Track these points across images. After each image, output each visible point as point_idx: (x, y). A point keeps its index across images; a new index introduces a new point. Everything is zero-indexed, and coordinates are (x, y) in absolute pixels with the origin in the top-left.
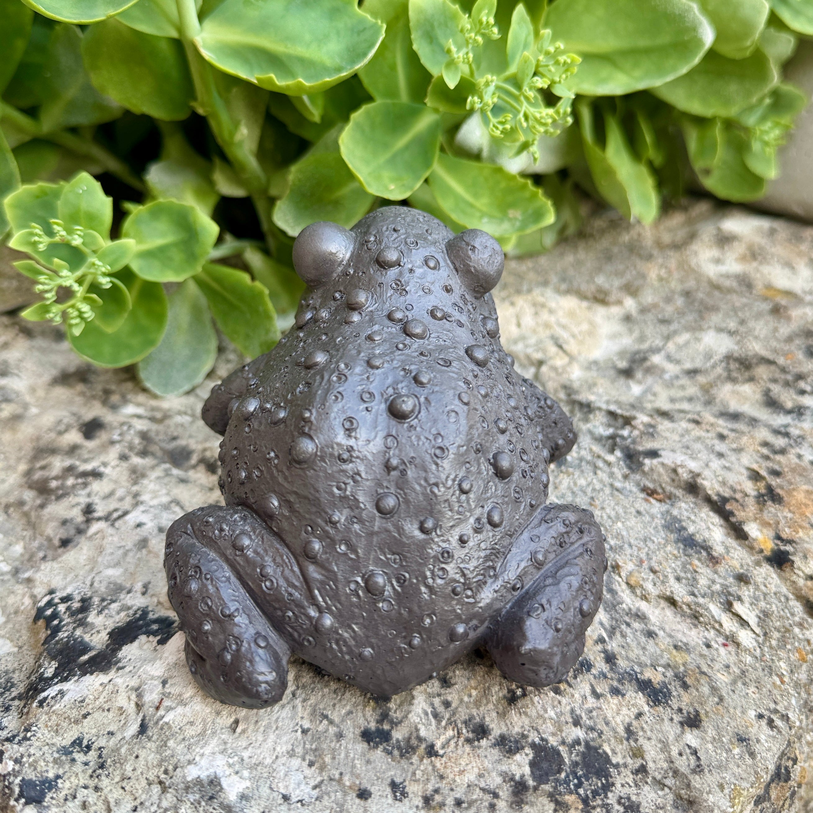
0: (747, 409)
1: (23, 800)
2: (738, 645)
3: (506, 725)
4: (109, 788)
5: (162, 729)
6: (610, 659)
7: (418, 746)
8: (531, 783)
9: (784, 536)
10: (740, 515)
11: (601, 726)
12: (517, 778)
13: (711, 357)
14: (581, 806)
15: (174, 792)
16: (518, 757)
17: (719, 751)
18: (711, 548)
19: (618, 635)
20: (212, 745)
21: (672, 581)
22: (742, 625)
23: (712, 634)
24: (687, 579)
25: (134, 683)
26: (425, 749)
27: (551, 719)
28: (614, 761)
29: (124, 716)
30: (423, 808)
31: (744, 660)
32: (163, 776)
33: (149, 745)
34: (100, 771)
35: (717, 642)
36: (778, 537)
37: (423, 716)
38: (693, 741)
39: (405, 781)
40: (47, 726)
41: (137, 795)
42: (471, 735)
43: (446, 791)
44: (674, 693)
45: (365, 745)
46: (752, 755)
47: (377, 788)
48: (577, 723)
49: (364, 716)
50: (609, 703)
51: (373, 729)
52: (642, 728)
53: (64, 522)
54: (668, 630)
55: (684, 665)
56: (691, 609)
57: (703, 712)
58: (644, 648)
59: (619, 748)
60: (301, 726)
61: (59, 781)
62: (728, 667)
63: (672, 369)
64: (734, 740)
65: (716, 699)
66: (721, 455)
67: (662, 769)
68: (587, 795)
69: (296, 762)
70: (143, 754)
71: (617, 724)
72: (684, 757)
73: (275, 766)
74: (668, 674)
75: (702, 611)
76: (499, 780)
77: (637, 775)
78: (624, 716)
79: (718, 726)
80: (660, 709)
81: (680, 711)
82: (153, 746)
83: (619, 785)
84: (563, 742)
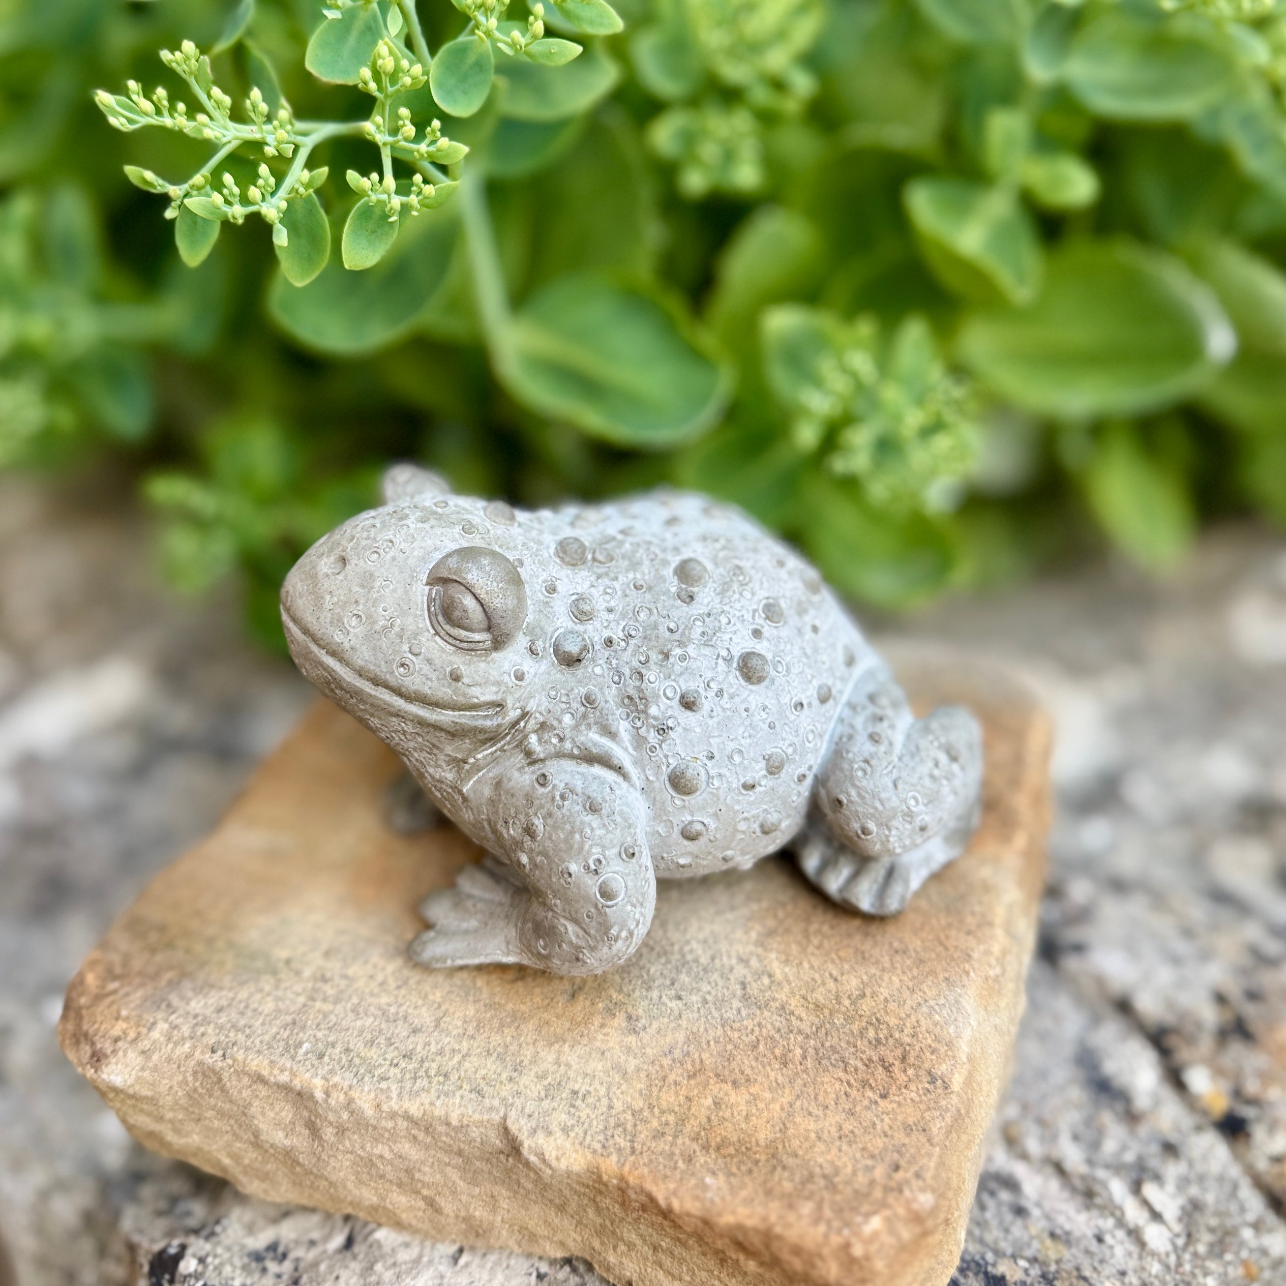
2: (1142, 1243)
5: (370, 1247)
9: (1247, 1092)
18: (1131, 1100)
20: (425, 1277)
21: (1065, 1139)
22: (1153, 1218)
23: (1108, 1224)
24: (1088, 1139)
31: (1148, 1267)
33: (353, 1264)
35: (1114, 1236)
36: (1238, 1094)
54: (1046, 1209)
55: (1057, 1263)
56: (1084, 1185)
58: (1007, 1231)
60: (537, 1270)
62: (1123, 1274)
70: (344, 1275)
74: (1032, 1272)
75: (1098, 1188)
82: (358, 1267)
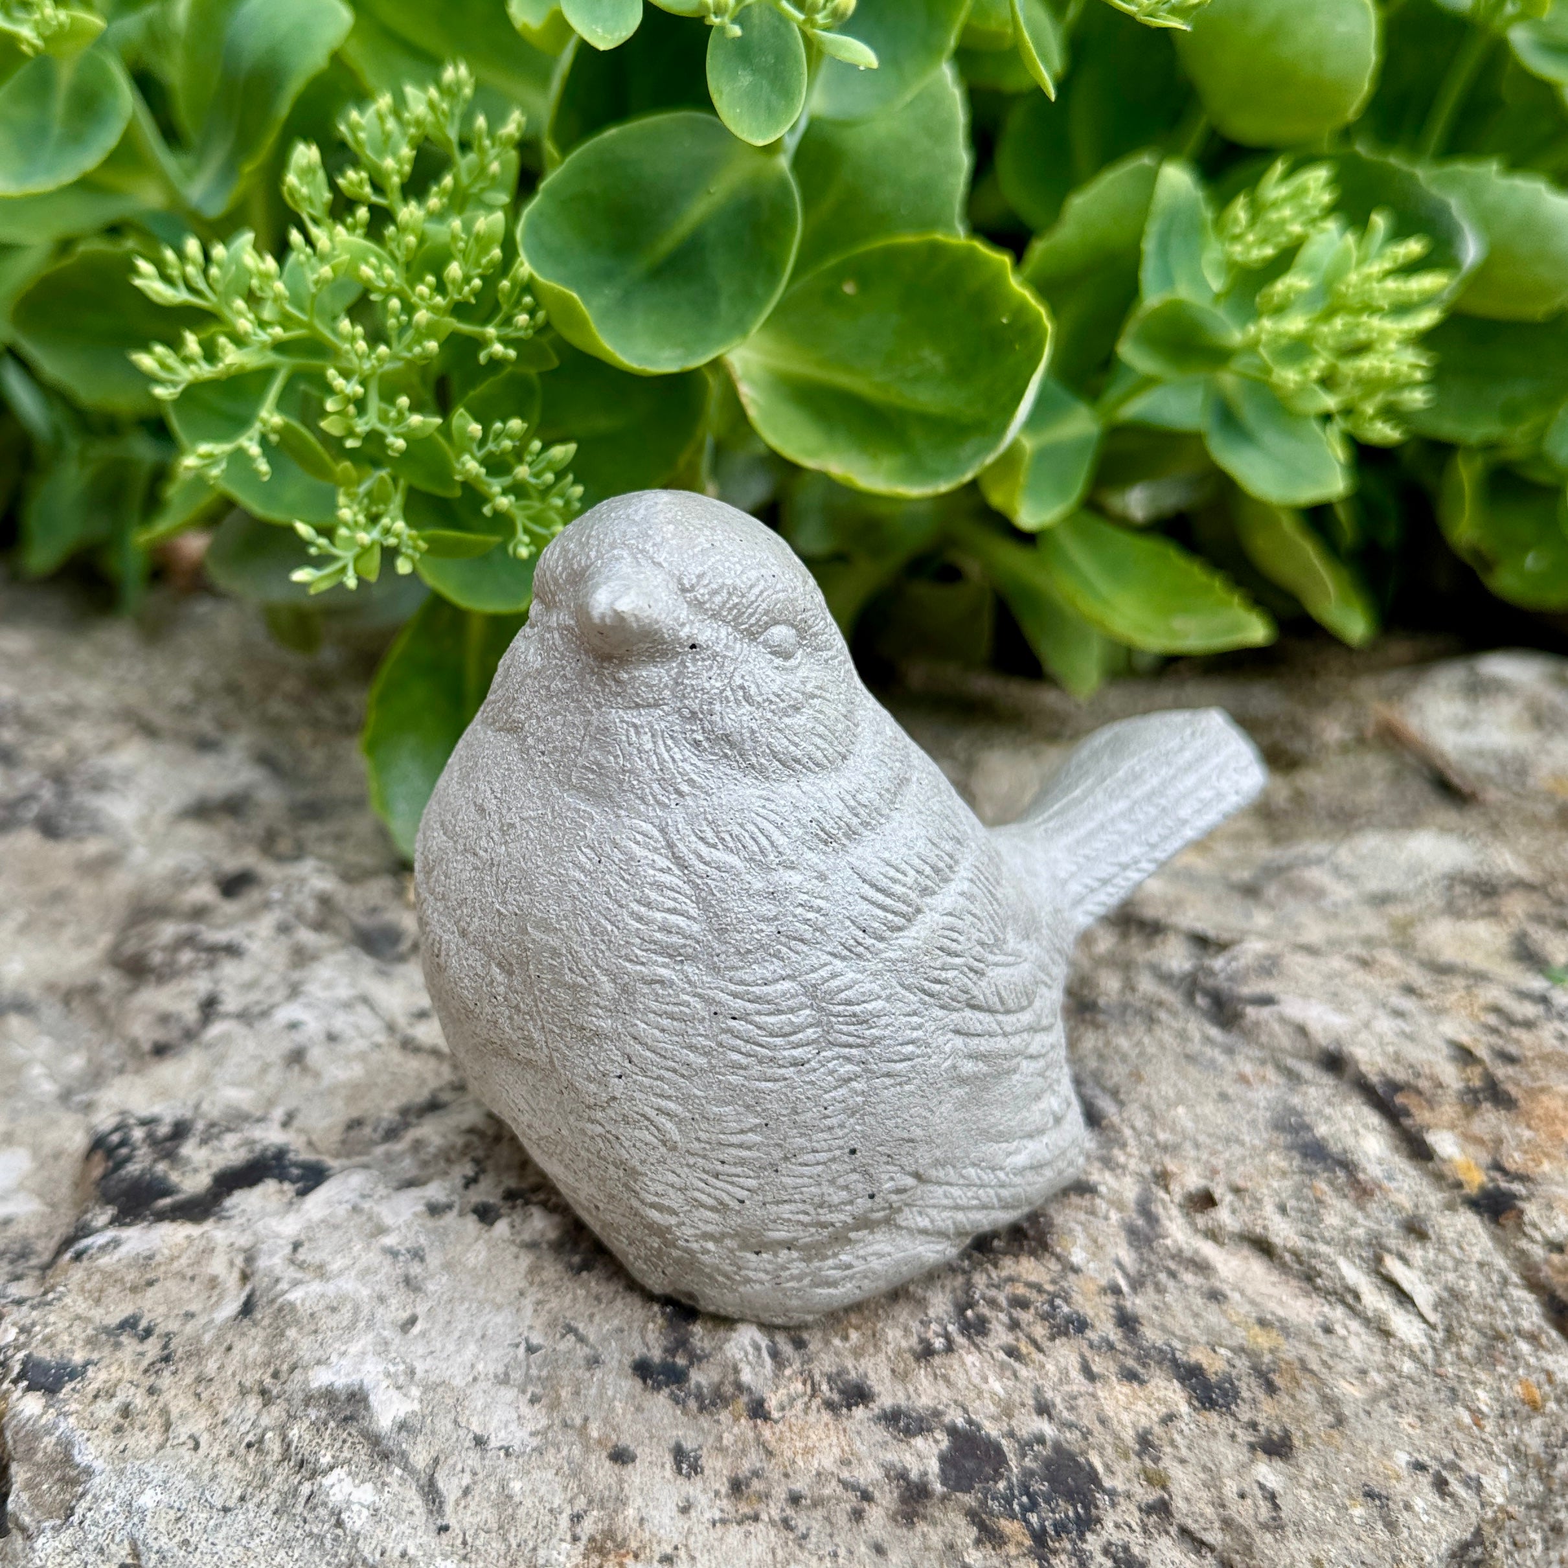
1: (25, 1383)
2: (1388, 1336)
3: (906, 1389)
4: (173, 1392)
5: (280, 1310)
6: (1127, 1322)
7: (734, 1397)
8: (938, 1487)
9: (1510, 1165)
10: (1421, 1115)
11: (1088, 1419)
12: (914, 1475)
13: (1420, 873)
14: (1028, 1542)
15: (286, 1406)
16: (919, 1442)
17: (1322, 1505)
18: (1356, 1166)
19: (1150, 1289)
20: (362, 1342)
21: (1269, 1209)
22: (1400, 1302)
23: (1338, 1313)
24: (1301, 1211)
25: (244, 1241)
26: (747, 1404)
27: (993, 1394)
28: (1107, 1483)
29: (217, 1291)
30: (727, 1496)
31: (1397, 1364)
32: (268, 1380)
33: (253, 1331)
34: (163, 1365)
35: (1346, 1327)
36: (1498, 1167)
37: (750, 1350)
38: (1271, 1477)
39: (700, 1447)
40: (82, 1290)
41: (220, 1408)
42: (836, 1397)
43: (774, 1476)
44: (1245, 1394)
45: (639, 1384)
46: (1391, 1525)
47: (647, 1450)
48: (1044, 1409)
49: (643, 1337)
50: (1112, 1390)
51: (657, 1360)
52: (1172, 1443)
53: (164, 1019)
54: (1249, 1293)
55: (1271, 1351)
56: (1300, 1263)
57: (1299, 1434)
58: (1196, 1315)
59: (1120, 1466)
60: (527, 1340)
61: (90, 1368)
62: (1363, 1372)
63: (1340, 892)
64: (1357, 1493)
65: (1330, 1418)
66: (1398, 1014)
67: (1202, 1515)
68: (1043, 1529)
69: (508, 1394)
70: (238, 1347)
71: (1124, 1426)
72: (1249, 1501)
73: (468, 1391)
74: (1237, 1362)
75: (1321, 1267)
76: (877, 1474)
77: (1149, 1514)
78: (1137, 1413)
79: (1326, 1464)
80: (1214, 1418)
81: (1253, 1425)
82: (262, 1335)
83: (1111, 1525)
84: (1011, 1434)
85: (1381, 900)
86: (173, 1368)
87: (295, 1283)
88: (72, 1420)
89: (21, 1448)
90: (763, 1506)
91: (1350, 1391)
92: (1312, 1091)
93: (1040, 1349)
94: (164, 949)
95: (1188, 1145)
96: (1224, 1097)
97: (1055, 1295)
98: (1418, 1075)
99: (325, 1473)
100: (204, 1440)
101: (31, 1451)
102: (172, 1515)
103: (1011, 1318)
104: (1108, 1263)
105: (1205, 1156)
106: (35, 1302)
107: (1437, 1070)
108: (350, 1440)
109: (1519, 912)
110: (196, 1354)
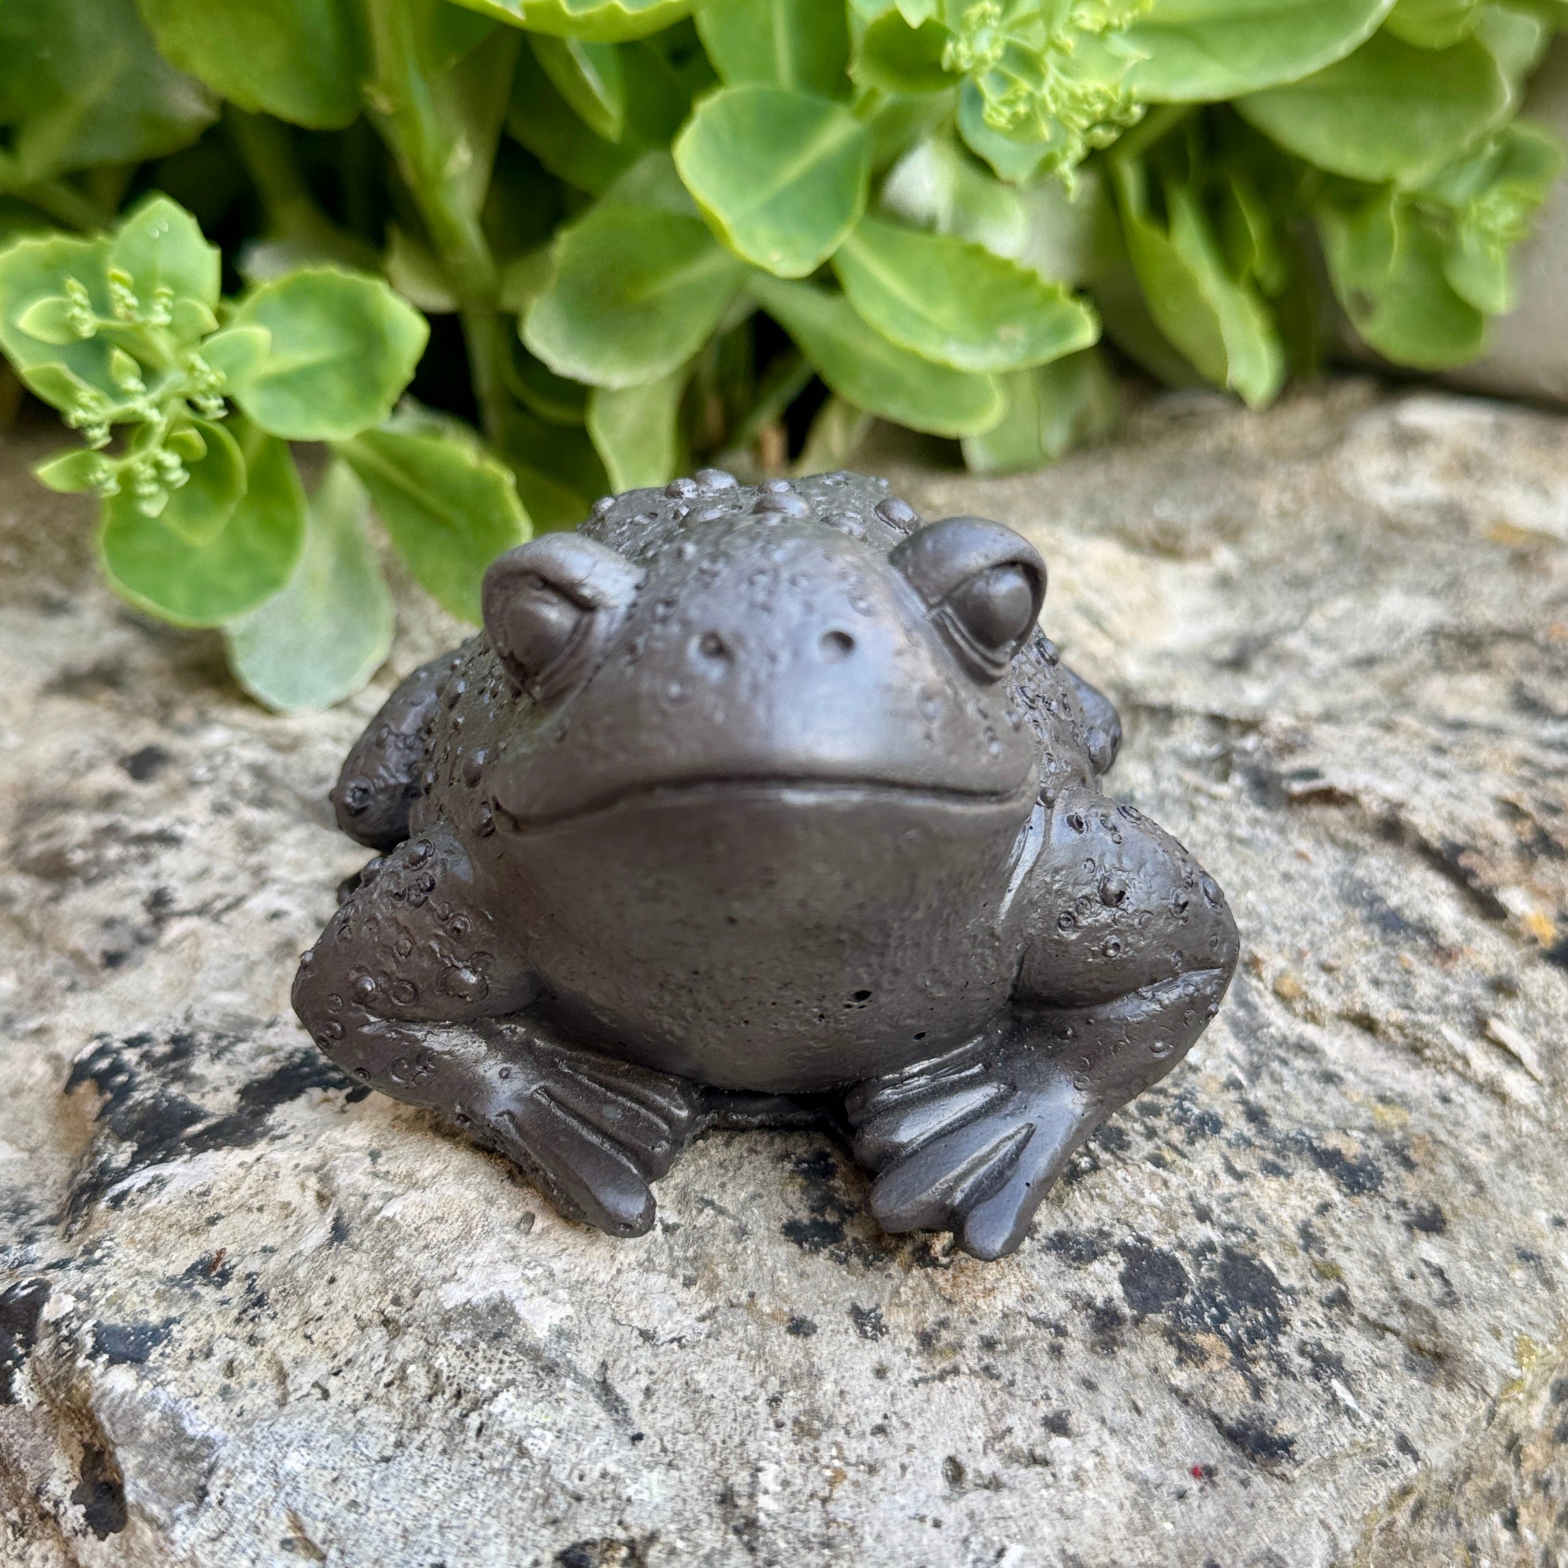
0: (1480, 714)
1: (105, 1357)
2: (1502, 1097)
3: (1066, 1216)
4: (278, 1340)
5: (380, 1229)
6: (1255, 1115)
7: (898, 1248)
8: (1127, 1311)
10: (1486, 875)
11: (1251, 1222)
12: (1099, 1302)
13: (1400, 632)
14: (1229, 1355)
15: (419, 1332)
16: (1096, 1266)
17: (1485, 1274)
18: (1436, 933)
19: (1266, 1079)
20: (488, 1250)
21: (1364, 985)
22: (1508, 1063)
23: (1450, 1081)
24: (1393, 983)
25: (310, 1158)
26: (913, 1252)
27: (1153, 1207)
28: (1284, 1282)
29: (294, 1219)
30: (919, 1353)
31: (1516, 1125)
32: (391, 1310)
33: (356, 1257)
34: (257, 1310)
35: (1461, 1094)
36: (1563, 915)
38: (1434, 1254)
39: (878, 1306)
40: (133, 1242)
41: (338, 1348)
43: (962, 1324)
44: (1389, 1175)
45: (794, 1248)
46: (1549, 1284)
47: (826, 1318)
48: (1203, 1215)
49: (785, 1201)
50: (1262, 1186)
51: (806, 1222)
52: (1332, 1231)
53: (109, 924)
54: (1362, 1072)
55: (1401, 1129)
56: (1405, 1036)
57: (1447, 1207)
58: (1319, 1101)
59: (1290, 1262)
60: (661, 1221)
61: (174, 1328)
62: (1486, 1136)
63: (1322, 659)
64: (1512, 1256)
65: (1471, 1188)
66: (1440, 775)
67: (1377, 1301)
68: (1239, 1338)
69: (657, 1281)
70: (344, 1274)
71: (1284, 1222)
72: (1420, 1280)
73: (617, 1285)
74: (1372, 1143)
75: (1428, 1037)
76: (1064, 1306)
77: (1330, 1308)
78: (1293, 1208)
79: (1478, 1233)
80: (1364, 1200)
81: (1403, 1204)
82: (366, 1260)
83: (1299, 1324)
84: (1181, 1246)
85: (1367, 662)
86: (270, 1312)
87: (388, 1197)
88: (171, 1388)
89: (122, 1430)
90: (959, 1358)
91: (1480, 1157)
92: (1374, 862)
93: (1183, 1155)
94: (82, 846)
95: (1268, 929)
96: (1287, 877)
97: (1182, 1098)
98: (1473, 835)
99: (489, 1400)
100: (333, 1384)
101: (134, 1431)
102: (328, 1476)
103: (1146, 1127)
104: (1224, 1059)
105: (1288, 939)
106: (80, 1261)
107: (1489, 828)
108: (507, 1359)
109: (1511, 663)
110: (293, 1291)
